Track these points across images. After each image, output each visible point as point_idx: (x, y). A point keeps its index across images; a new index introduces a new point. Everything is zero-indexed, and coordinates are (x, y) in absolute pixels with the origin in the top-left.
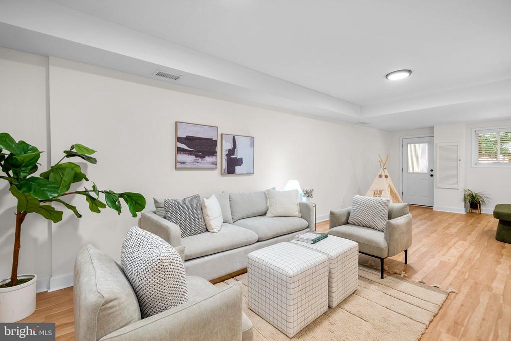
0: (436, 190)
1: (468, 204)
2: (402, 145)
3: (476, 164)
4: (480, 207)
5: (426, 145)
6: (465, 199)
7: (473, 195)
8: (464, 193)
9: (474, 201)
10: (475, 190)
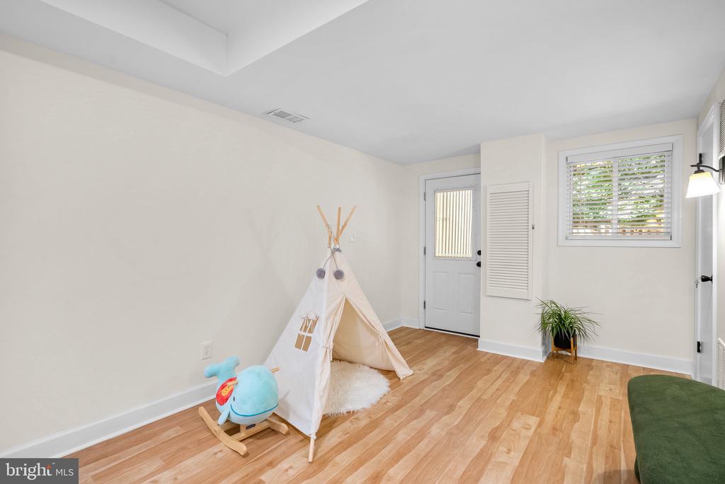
0: (484, 300)
1: (551, 340)
2: (425, 193)
3: (567, 238)
4: (575, 345)
5: (469, 193)
6: (544, 324)
7: (560, 315)
8: (540, 311)
9: (564, 330)
10: (566, 303)
